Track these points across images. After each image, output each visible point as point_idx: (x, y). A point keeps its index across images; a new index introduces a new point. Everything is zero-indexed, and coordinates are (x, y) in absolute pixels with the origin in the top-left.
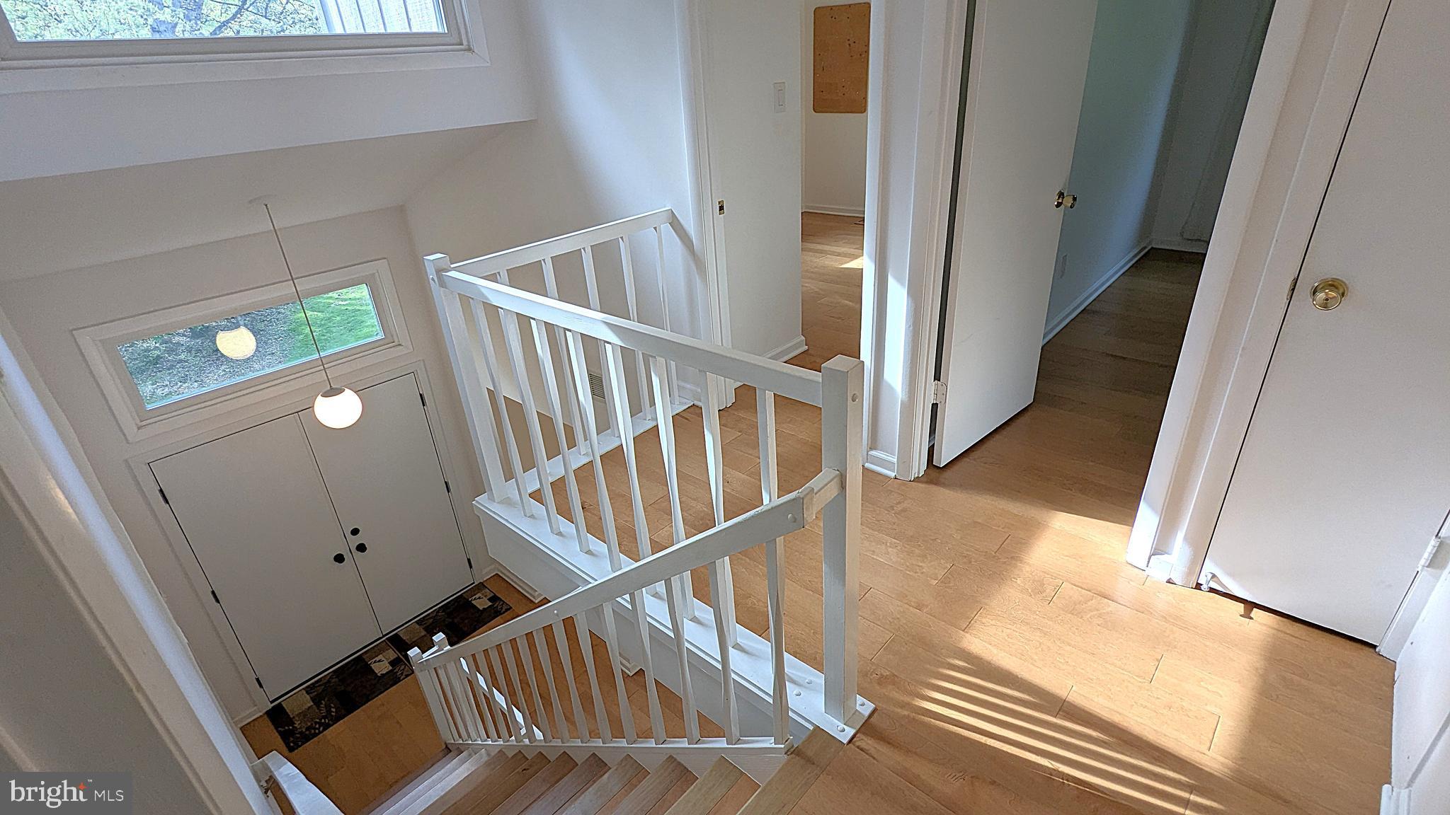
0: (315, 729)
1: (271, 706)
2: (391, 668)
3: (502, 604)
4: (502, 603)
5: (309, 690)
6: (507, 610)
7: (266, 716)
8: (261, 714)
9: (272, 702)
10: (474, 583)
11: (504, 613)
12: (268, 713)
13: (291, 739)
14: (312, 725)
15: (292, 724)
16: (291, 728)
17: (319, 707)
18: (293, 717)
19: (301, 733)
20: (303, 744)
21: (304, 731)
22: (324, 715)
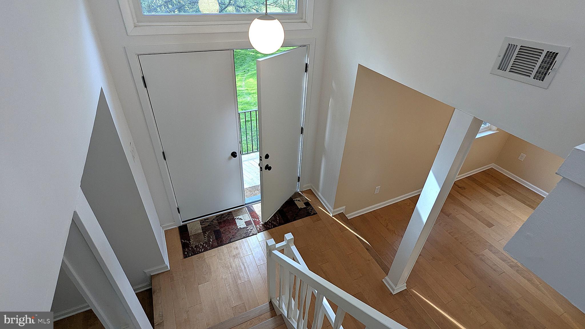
0: (200, 248)
1: (182, 224)
2: (245, 226)
5: (202, 222)
6: (314, 214)
7: (178, 229)
8: (176, 227)
9: (183, 222)
11: (312, 215)
12: (180, 227)
13: (186, 249)
14: (199, 245)
15: (189, 240)
16: (188, 242)
17: (204, 235)
18: (191, 236)
19: (192, 248)
20: (192, 255)
21: (194, 247)
22: (206, 241)
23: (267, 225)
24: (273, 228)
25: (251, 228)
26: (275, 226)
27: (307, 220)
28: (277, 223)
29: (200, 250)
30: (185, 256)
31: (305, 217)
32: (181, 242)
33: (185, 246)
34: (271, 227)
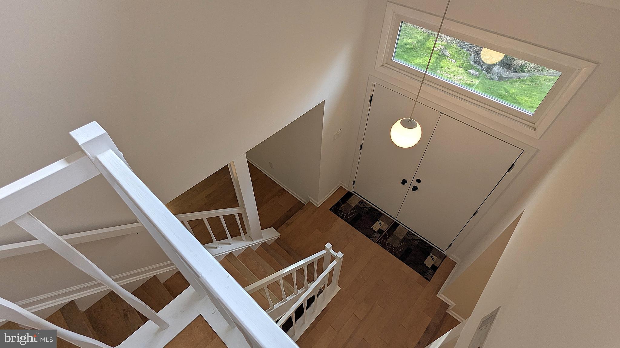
0: (341, 214)
1: (352, 192)
3: (430, 275)
4: (432, 274)
6: (427, 279)
7: (347, 192)
8: (347, 190)
9: (353, 191)
10: (444, 252)
11: (425, 277)
12: (349, 192)
13: (336, 207)
14: (343, 211)
15: (343, 204)
16: (341, 204)
17: (352, 210)
18: (347, 203)
19: (339, 209)
20: (333, 212)
21: (340, 210)
22: (348, 213)
23: (387, 245)
24: (388, 251)
25: (377, 236)
26: (391, 252)
27: (416, 275)
28: (395, 252)
29: (340, 215)
30: (331, 209)
31: (417, 272)
32: (339, 200)
33: (338, 205)
34: (388, 249)
